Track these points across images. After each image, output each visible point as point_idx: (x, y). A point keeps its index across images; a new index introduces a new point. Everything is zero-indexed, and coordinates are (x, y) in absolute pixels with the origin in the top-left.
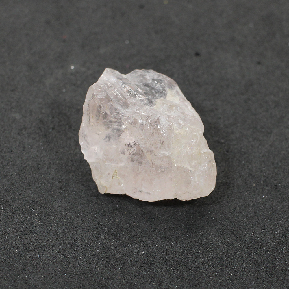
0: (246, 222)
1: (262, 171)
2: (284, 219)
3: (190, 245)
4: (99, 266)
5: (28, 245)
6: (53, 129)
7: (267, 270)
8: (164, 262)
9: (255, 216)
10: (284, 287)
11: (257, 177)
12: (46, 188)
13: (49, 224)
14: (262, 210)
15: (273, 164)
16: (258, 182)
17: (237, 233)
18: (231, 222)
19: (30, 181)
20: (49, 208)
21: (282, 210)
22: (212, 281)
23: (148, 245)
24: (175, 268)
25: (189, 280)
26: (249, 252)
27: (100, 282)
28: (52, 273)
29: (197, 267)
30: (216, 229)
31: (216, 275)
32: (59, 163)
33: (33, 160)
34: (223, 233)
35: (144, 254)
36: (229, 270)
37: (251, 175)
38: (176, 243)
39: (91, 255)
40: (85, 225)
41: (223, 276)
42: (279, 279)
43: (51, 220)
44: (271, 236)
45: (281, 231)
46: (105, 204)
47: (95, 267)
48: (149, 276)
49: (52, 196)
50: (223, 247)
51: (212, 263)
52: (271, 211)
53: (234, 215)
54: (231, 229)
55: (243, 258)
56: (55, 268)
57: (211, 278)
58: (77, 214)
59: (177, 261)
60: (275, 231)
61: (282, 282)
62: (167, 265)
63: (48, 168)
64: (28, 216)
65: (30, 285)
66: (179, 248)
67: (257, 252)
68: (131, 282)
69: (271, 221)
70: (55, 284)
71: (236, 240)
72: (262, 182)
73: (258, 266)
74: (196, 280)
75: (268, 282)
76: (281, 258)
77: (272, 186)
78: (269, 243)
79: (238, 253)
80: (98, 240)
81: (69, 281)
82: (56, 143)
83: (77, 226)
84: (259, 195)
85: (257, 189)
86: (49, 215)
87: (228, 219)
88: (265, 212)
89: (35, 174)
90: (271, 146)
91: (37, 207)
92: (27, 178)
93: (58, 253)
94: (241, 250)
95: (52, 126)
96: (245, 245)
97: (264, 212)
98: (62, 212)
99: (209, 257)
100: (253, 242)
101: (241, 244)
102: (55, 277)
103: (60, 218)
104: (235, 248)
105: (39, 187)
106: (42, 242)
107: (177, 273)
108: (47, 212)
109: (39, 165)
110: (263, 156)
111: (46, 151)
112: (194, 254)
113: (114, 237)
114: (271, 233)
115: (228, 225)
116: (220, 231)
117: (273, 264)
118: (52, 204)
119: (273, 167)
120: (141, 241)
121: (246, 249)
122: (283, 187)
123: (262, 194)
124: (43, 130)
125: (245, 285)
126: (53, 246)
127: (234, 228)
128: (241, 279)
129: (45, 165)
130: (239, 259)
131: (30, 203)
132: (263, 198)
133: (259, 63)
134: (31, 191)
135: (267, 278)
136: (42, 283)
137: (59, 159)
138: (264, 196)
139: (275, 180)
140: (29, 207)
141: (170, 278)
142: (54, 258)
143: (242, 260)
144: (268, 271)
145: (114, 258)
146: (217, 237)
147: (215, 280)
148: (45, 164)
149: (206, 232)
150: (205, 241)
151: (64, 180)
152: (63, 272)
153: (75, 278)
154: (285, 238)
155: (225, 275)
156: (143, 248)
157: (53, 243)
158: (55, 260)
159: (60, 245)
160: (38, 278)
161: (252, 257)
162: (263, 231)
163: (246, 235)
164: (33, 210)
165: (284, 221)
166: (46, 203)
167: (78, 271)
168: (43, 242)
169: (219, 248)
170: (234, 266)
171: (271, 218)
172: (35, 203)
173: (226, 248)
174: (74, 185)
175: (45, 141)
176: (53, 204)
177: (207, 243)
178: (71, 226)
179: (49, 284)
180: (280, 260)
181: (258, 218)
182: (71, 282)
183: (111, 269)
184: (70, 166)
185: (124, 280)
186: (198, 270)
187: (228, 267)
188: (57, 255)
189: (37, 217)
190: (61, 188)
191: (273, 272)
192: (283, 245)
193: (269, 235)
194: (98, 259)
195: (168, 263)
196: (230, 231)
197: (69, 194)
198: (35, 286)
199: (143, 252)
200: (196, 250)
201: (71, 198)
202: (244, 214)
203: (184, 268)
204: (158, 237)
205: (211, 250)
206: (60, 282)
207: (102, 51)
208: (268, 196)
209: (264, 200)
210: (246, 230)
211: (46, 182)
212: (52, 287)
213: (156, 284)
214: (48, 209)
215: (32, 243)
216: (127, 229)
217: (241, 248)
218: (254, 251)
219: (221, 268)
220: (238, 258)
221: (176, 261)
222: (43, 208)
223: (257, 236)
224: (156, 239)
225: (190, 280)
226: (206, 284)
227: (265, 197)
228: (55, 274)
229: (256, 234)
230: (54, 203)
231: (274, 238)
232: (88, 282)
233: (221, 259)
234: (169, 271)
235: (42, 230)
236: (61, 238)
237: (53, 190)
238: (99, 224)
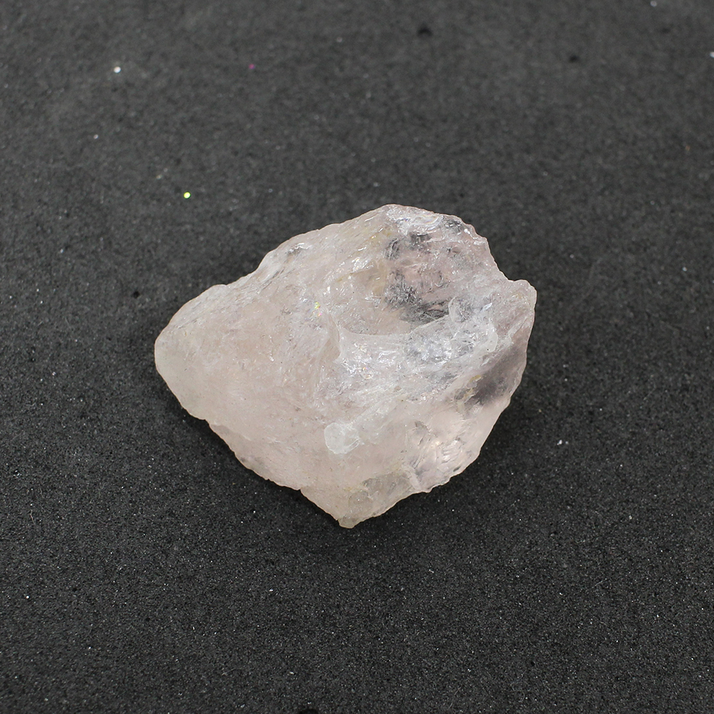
0: (513, 513)
1: (560, 372)
2: (605, 505)
3: (381, 573)
4: (167, 627)
5: (6, 568)
6: (67, 247)
7: (556, 641)
8: (318, 617)
9: (537, 495)
10: (592, 686)
11: (549, 389)
12: (48, 413)
13: (54, 511)
14: (554, 480)
15: (589, 352)
16: (550, 404)
17: (492, 540)
18: (479, 512)
19: (10, 395)
20: (55, 469)
21: (601, 481)
22: (427, 669)
23: (283, 571)
24: (342, 632)
25: (374, 664)
26: (516, 592)
27: (169, 668)
28: (60, 643)
29: (395, 631)
30: (443, 529)
31: (435, 653)
32: (80, 345)
33: (18, 336)
34: (458, 540)
35: (273, 595)
36: (467, 641)
37: (535, 383)
38: (349, 567)
39: (150, 595)
40: (139, 516)
41: (453, 656)
42: (581, 664)
43: (58, 501)
44: (571, 550)
45: (594, 537)
46: (186, 460)
47: (159, 628)
48: (283, 653)
49: (63, 436)
50: (458, 579)
51: (430, 622)
52: (575, 484)
53: (489, 491)
54: (479, 531)
55: (500, 608)
56: (66, 630)
57: (424, 662)
58: (120, 486)
59: (348, 614)
60: (581, 537)
61: (587, 674)
62: (324, 625)
63: (52, 359)
64: (5, 490)
65: (7, 676)
66: (355, 581)
67: (534, 592)
68: (241, 670)
69: (572, 511)
70: (67, 673)
71: (488, 559)
72: (558, 404)
73: (534, 631)
74: (390, 667)
75: (554, 673)
76: (590, 610)
77: (581, 414)
78: (565, 569)
79: (491, 594)
80: (167, 556)
81: (97, 664)
82: (74, 288)
83: (118, 518)
84: (549, 438)
85: (546, 423)
86: (55, 488)
87: (473, 503)
88: (561, 486)
89: (22, 375)
90: (586, 301)
91: (27, 466)
92: (5, 386)
93: (75, 590)
94: (499, 587)
95: (64, 240)
96: (508, 575)
97: (558, 484)
98: (85, 479)
99: (424, 604)
100: (528, 567)
101: (499, 572)
102: (66, 654)
103: (79, 497)
104: (484, 580)
105: (33, 411)
106: (37, 562)
107: (346, 646)
108: (49, 479)
109: (34, 348)
110: (567, 330)
111: (49, 312)
112: (390, 596)
113: (205, 549)
114: (571, 543)
115: (472, 520)
116: (453, 537)
117: (571, 626)
118: (61, 457)
119: (588, 361)
120: (267, 561)
121: (511, 584)
122: (607, 416)
123: (558, 436)
124: (43, 250)
125: (502, 681)
126: (63, 572)
127: (486, 529)
128: (495, 664)
129: (46, 351)
130: (491, 612)
131: (11, 454)
132: (558, 447)
133: (574, 59)
134: (13, 421)
135: (554, 664)
136: (36, 669)
137: (79, 332)
138: (560, 442)
139: (591, 397)
140: (8, 466)
141: (329, 659)
142: (65, 603)
143: (498, 613)
144: (556, 644)
145: (203, 605)
146: (444, 550)
147: (433, 667)
148: (47, 347)
149: (420, 538)
150: (416, 563)
151: (91, 393)
152: (85, 640)
153: (111, 658)
154: (604, 557)
155: (457, 653)
156: (271, 578)
157: (63, 564)
158: (65, 608)
159: (79, 569)
160: (27, 658)
161: (523, 607)
162: (553, 537)
163: (512, 546)
164: (17, 473)
165: (603, 511)
166: (48, 454)
167: (119, 639)
168: (41, 562)
169: (446, 581)
170: (479, 629)
171: (574, 501)
172: (21, 456)
173: (464, 582)
174: (114, 405)
175: (48, 282)
176: (64, 458)
177: (421, 566)
178: (105, 518)
179: (53, 674)
180: (587, 615)
181: (543, 502)
182: (102, 667)
183: (194, 633)
184: (106, 353)
185: (225, 663)
186: (396, 638)
187: (465, 633)
188: (72, 595)
189: (26, 492)
190: (83, 415)
191: (569, 646)
192: (596, 574)
193: (565, 549)
194: (167, 608)
195: (327, 619)
196: (476, 537)
197: (101, 431)
198: (20, 678)
199: (271, 590)
200: (394, 586)
201: (108, 442)
202: (512, 489)
203: (363, 633)
204: (307, 550)
205: (430, 587)
206: (77, 666)
207: (191, 21)
208: (570, 442)
209: (561, 451)
210: (514, 534)
211: (47, 397)
212: (58, 680)
213: (298, 675)
214: (53, 471)
215: (14, 563)
216: (235, 528)
217: (499, 581)
218: (529, 589)
219: (448, 635)
220: (490, 609)
221: (347, 616)
222: (40, 468)
223: (537, 551)
224: (303, 554)
225: (376, 666)
226: (414, 677)
227: (563, 444)
228: (66, 647)
229: (537, 545)
230: (67, 454)
231: (577, 555)
232: (142, 669)
233: (451, 610)
234: (328, 642)
235: (38, 528)
236: (82, 551)
237: (64, 419)
238: (171, 514)
